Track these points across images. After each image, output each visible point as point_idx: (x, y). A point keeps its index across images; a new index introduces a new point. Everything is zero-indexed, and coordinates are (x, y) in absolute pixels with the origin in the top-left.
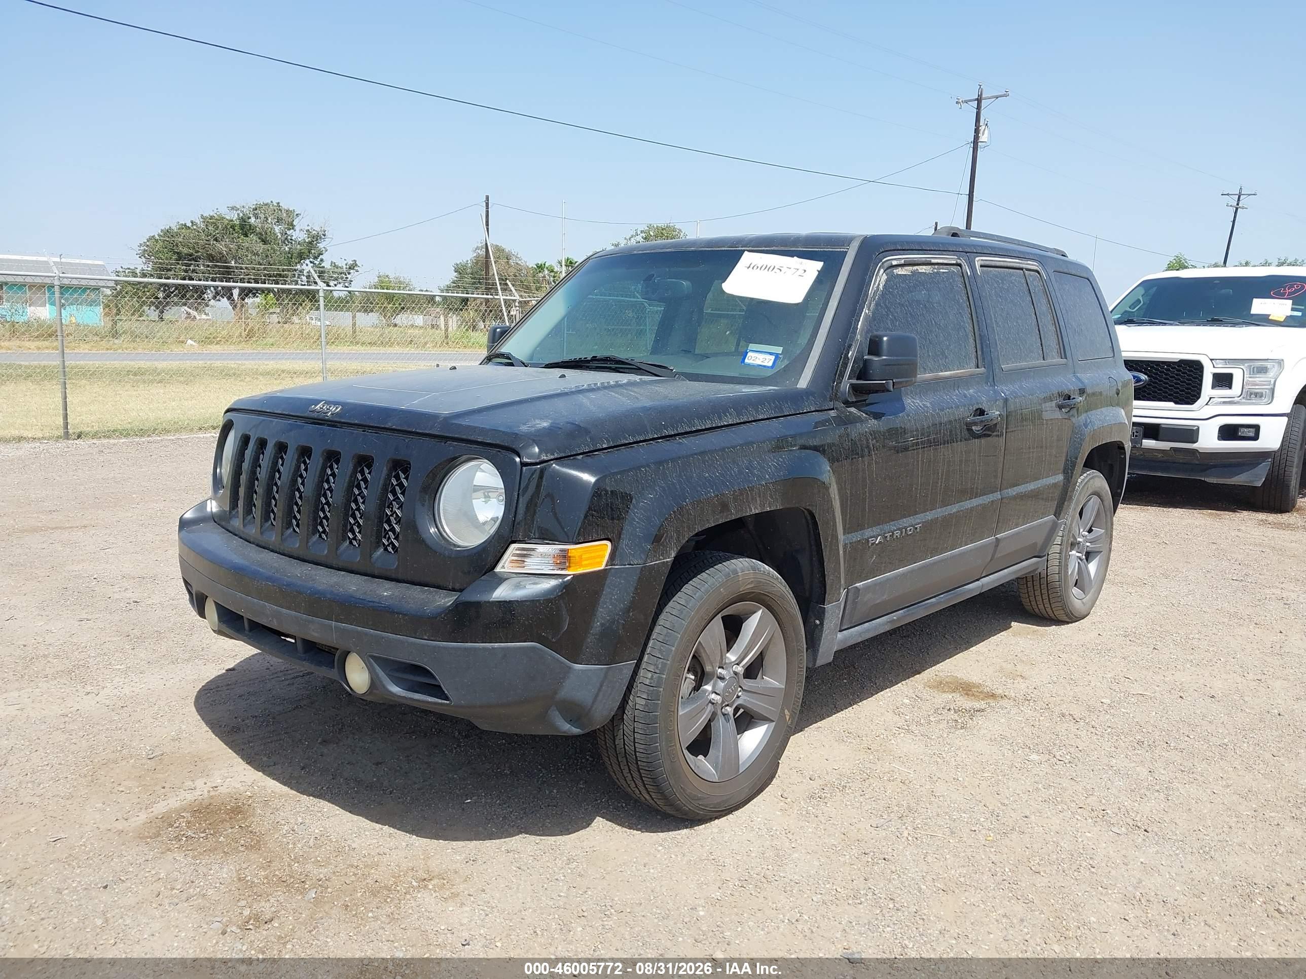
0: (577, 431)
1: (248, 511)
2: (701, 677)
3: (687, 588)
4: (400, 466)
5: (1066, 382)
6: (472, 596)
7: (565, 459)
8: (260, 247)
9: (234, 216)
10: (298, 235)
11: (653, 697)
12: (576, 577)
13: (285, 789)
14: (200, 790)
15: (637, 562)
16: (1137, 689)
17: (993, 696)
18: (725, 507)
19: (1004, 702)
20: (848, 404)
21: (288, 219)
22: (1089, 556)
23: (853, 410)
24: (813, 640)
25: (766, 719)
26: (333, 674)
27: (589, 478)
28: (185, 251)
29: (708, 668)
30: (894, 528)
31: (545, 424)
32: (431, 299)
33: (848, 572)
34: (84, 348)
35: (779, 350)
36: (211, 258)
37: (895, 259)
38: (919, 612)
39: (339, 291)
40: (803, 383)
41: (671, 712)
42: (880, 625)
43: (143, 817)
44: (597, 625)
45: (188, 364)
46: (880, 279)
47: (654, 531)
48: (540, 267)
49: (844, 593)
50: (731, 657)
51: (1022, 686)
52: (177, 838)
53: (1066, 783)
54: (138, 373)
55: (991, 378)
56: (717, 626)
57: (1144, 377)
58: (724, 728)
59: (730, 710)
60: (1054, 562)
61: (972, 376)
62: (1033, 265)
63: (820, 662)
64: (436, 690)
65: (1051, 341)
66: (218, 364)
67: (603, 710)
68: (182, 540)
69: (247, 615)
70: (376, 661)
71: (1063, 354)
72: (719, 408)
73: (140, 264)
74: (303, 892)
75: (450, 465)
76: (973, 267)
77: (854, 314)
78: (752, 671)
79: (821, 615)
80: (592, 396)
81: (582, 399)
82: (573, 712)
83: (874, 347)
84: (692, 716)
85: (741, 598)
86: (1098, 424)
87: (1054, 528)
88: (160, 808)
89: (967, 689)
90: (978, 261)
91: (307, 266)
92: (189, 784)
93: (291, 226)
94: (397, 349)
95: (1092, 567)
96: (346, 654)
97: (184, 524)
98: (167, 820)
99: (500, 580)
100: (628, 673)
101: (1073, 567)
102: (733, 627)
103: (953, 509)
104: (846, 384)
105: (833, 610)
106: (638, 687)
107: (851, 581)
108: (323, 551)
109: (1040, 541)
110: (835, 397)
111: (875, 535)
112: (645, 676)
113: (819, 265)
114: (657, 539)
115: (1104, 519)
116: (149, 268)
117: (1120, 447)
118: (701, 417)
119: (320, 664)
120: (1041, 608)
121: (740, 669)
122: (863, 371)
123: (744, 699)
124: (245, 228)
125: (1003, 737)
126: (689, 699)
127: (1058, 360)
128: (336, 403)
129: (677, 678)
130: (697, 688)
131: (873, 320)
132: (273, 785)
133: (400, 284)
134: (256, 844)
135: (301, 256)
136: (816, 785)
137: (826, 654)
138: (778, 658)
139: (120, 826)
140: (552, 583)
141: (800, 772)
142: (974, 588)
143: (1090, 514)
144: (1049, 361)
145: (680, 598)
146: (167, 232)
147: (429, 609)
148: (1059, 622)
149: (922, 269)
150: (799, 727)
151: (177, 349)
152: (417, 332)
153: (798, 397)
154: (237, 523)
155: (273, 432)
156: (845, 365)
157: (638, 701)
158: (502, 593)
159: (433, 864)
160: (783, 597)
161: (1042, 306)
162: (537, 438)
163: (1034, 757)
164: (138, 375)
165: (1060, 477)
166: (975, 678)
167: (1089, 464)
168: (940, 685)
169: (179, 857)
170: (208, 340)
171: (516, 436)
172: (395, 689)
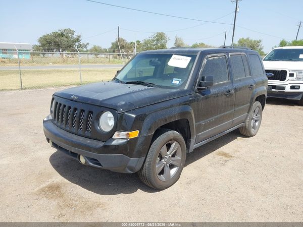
0: (131, 104)
1: (58, 120)
2: (161, 158)
3: (158, 139)
4: (91, 112)
5: (250, 82)
6: (107, 144)
7: (129, 111)
8: (66, 40)
9: (60, 32)
10: (75, 36)
11: (150, 164)
12: (131, 139)
13: (69, 182)
14: (50, 182)
15: (145, 135)
16: (265, 154)
17: (231, 157)
18: (166, 120)
19: (233, 158)
20: (196, 93)
21: (72, 33)
22: (256, 121)
23: (198, 94)
24: (188, 147)
25: (177, 166)
26: (77, 159)
27: (134, 116)
28: (49, 41)
29: (163, 156)
30: (208, 121)
31: (124, 103)
32: (106, 51)
33: (196, 131)
34: (26, 65)
35: (180, 80)
36: (55, 42)
37: (209, 56)
38: (214, 138)
39: (85, 49)
40: (186, 88)
41: (154, 167)
42: (204, 142)
43: (37, 189)
44: (136, 150)
45: (50, 69)
46: (205, 61)
47: (149, 127)
48: (132, 43)
49: (195, 136)
50: (168, 153)
51: (238, 154)
52: (45, 195)
53: (246, 180)
54: (38, 71)
55: (232, 83)
56: (165, 147)
57: (273, 74)
58: (167, 169)
59: (168, 165)
60: (247, 123)
61: (228, 83)
62: (244, 53)
63: (190, 152)
64: (100, 164)
65: (248, 72)
66: (57, 69)
67: (138, 168)
68: (44, 126)
69: (58, 145)
70: (86, 157)
71: (250, 74)
72: (165, 96)
73: (38, 44)
74: (72, 208)
75: (102, 112)
76: (228, 56)
77: (198, 71)
78: (173, 156)
79: (190, 142)
80: (135, 94)
81: (133, 95)
82: (131, 168)
83: (203, 79)
84: (159, 168)
85: (171, 140)
86: (258, 91)
87: (247, 116)
88: (41, 186)
89: (225, 155)
90: (230, 54)
91: (77, 44)
92: (47, 180)
93: (73, 34)
94: (98, 64)
95: (257, 124)
96: (80, 155)
97: (44, 122)
98: (43, 190)
99: (114, 140)
100: (143, 160)
101: (252, 124)
102: (169, 146)
103: (223, 114)
104: (196, 88)
105: (193, 140)
106: (146, 162)
107: (197, 133)
108: (74, 131)
109: (244, 119)
110: (193, 91)
111: (203, 123)
112: (148, 159)
113: (191, 58)
114: (150, 129)
115: (260, 112)
116: (40, 45)
117: (264, 95)
118: (161, 99)
119: (74, 157)
120: (244, 134)
121: (170, 156)
122: (200, 85)
123: (171, 162)
124: (62, 35)
125: (233, 167)
126: (159, 163)
127: (249, 76)
128: (76, 96)
129: (155, 159)
130: (160, 161)
131: (203, 72)
132: (66, 181)
133: (99, 47)
134: (61, 196)
135: (76, 42)
136: (189, 180)
137: (191, 150)
138: (180, 152)
139: (32, 191)
140: (125, 140)
141: (185, 177)
142: (228, 131)
143: (256, 112)
144: (247, 77)
145: (156, 141)
146: (44, 36)
147: (97, 147)
148: (248, 137)
149: (215, 58)
150: (185, 165)
151: (47, 65)
152: (103, 59)
153: (184, 92)
154: (56, 122)
155: (63, 102)
156: (196, 83)
157: (146, 165)
158: (114, 143)
159: (101, 201)
160: (180, 139)
161: (246, 63)
162: (122, 106)
163: (240, 173)
164: (38, 72)
165: (249, 104)
166: (227, 152)
167: (257, 100)
168: (219, 154)
169: (45, 199)
170: (54, 63)
171: (117, 106)
172: (91, 164)
